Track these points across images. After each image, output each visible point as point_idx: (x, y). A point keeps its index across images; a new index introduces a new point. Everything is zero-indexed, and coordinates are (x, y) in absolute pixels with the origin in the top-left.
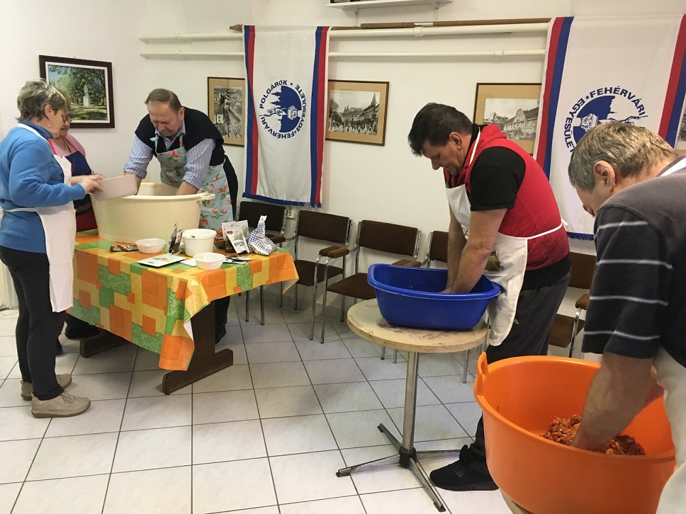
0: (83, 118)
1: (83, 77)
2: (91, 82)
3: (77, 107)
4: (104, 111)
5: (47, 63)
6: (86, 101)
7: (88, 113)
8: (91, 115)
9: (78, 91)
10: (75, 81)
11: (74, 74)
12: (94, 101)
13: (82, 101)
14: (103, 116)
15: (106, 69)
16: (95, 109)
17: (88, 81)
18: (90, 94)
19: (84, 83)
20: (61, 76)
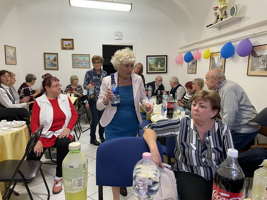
0: (158, 71)
1: (158, 60)
2: (161, 61)
3: (156, 68)
4: (164, 69)
5: (148, 57)
6: (159, 66)
7: (159, 69)
8: (160, 70)
9: (157, 64)
10: (156, 61)
11: (156, 59)
12: (161, 66)
13: (158, 66)
14: (164, 70)
15: (166, 57)
16: (162, 68)
17: (160, 61)
18: (160, 64)
19: (159, 61)
20: (152, 60)
